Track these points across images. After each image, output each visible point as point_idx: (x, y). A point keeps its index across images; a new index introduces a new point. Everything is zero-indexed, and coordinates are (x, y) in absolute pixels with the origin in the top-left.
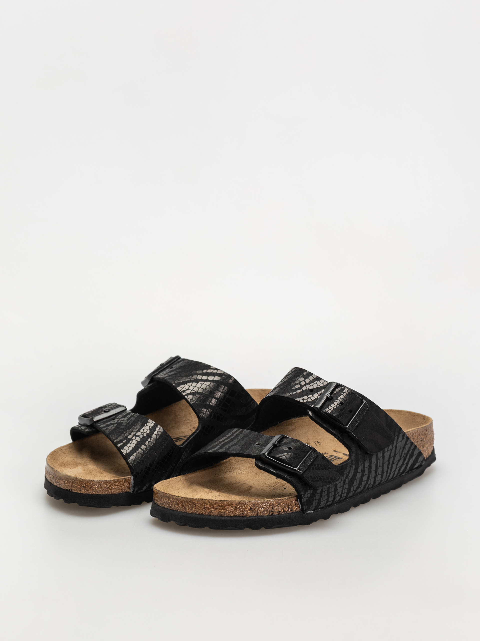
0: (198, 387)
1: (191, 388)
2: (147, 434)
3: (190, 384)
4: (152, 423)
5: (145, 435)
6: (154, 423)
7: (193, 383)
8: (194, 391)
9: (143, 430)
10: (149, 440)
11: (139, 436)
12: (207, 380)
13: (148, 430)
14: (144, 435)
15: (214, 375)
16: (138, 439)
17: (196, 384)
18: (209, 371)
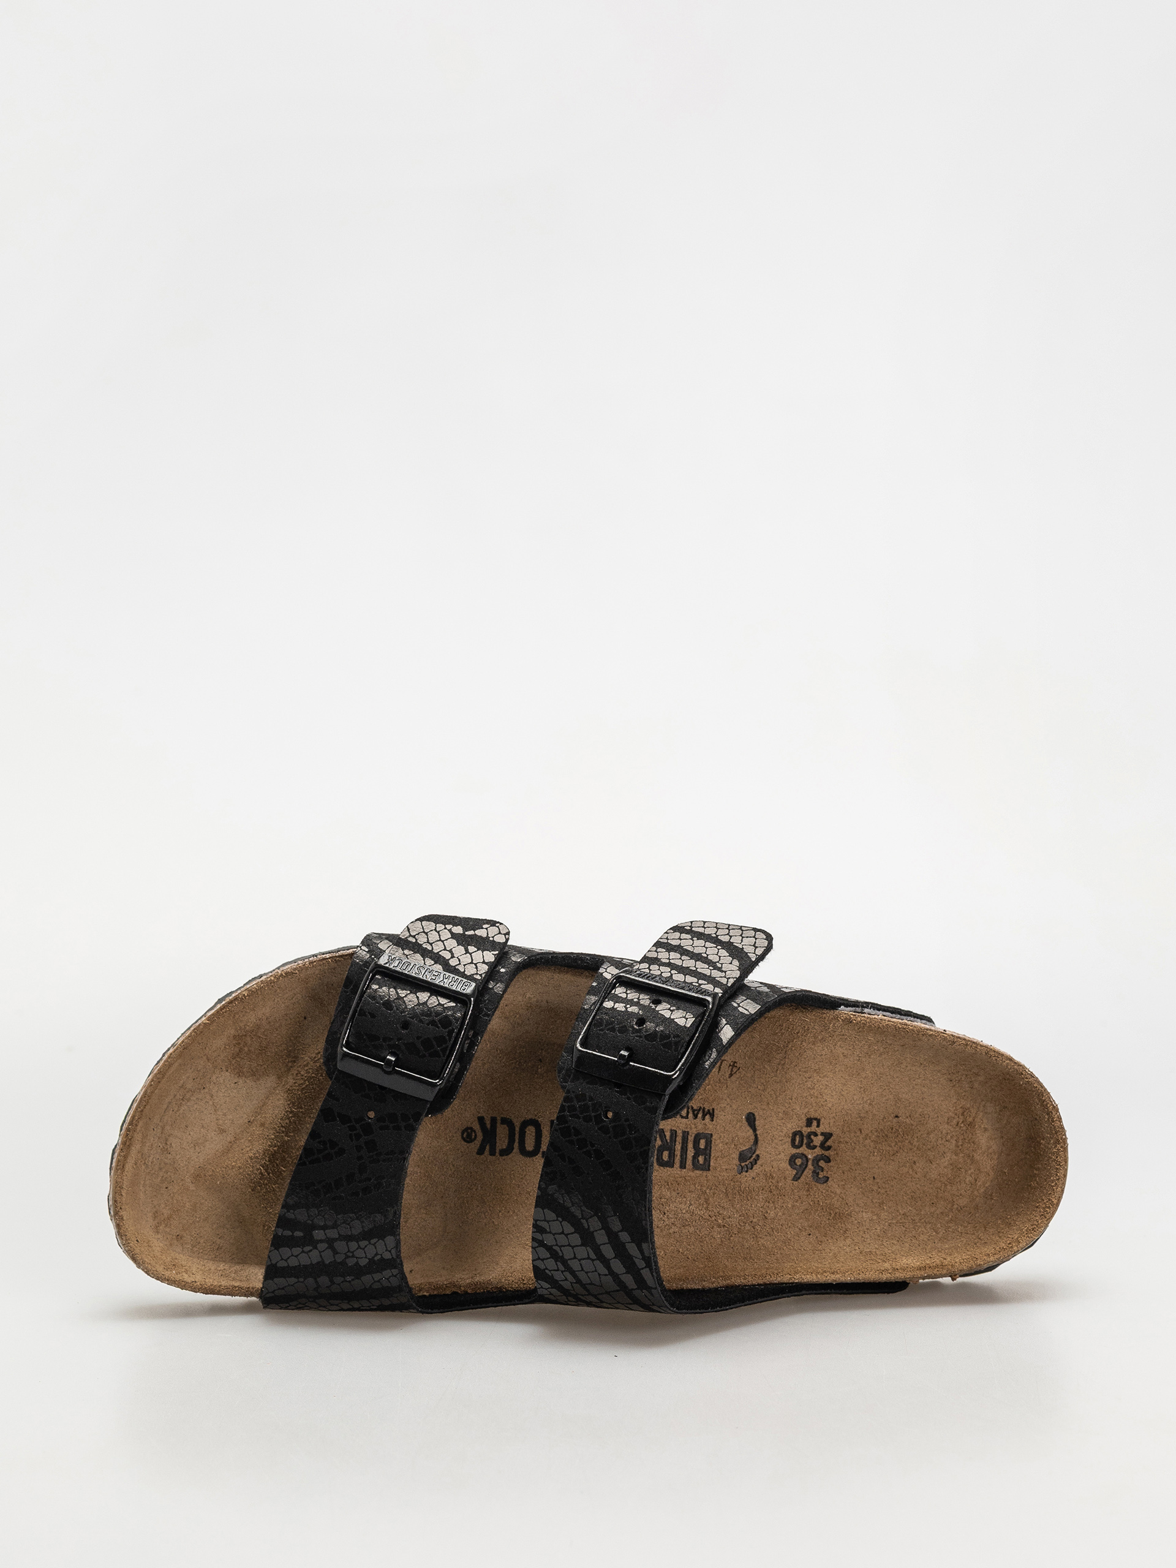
0: (575, 1254)
1: (562, 1239)
2: (355, 1265)
3: (568, 1228)
4: (390, 1251)
5: (351, 1262)
6: (392, 1255)
7: (577, 1236)
8: (561, 1251)
9: (359, 1247)
10: (349, 1278)
11: (335, 1252)
12: (606, 1262)
13: (366, 1257)
14: (347, 1260)
15: (630, 1266)
16: (328, 1258)
17: (579, 1242)
18: (632, 1249)
